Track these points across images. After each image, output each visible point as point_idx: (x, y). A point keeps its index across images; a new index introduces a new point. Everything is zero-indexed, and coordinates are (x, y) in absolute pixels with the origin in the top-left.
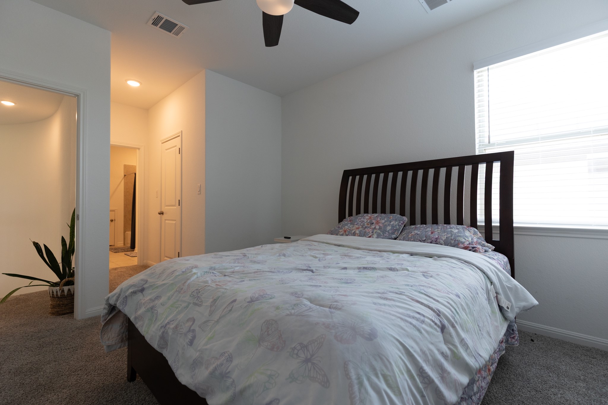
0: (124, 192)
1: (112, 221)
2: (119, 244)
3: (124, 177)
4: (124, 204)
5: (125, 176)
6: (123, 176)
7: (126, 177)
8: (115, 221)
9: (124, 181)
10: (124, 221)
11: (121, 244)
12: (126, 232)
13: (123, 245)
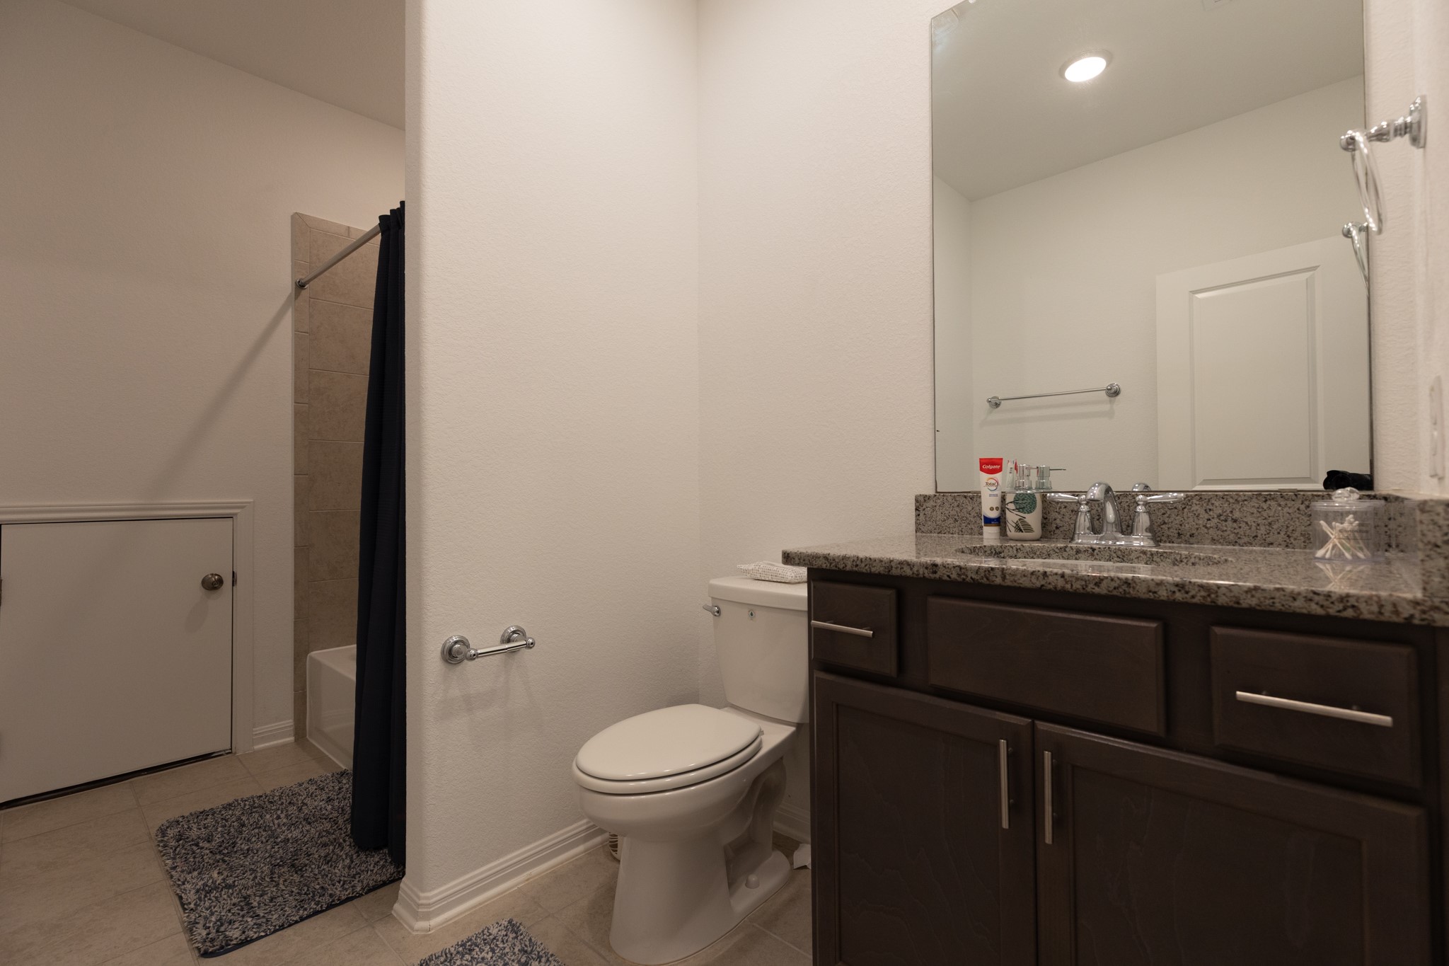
0: (298, 391)
1: (212, 585)
2: (263, 740)
3: (297, 295)
4: (298, 473)
5: (300, 286)
6: (287, 285)
7: (305, 293)
8: (234, 582)
9: (297, 322)
10: (296, 583)
11: (275, 737)
12: (307, 652)
13: (292, 739)
